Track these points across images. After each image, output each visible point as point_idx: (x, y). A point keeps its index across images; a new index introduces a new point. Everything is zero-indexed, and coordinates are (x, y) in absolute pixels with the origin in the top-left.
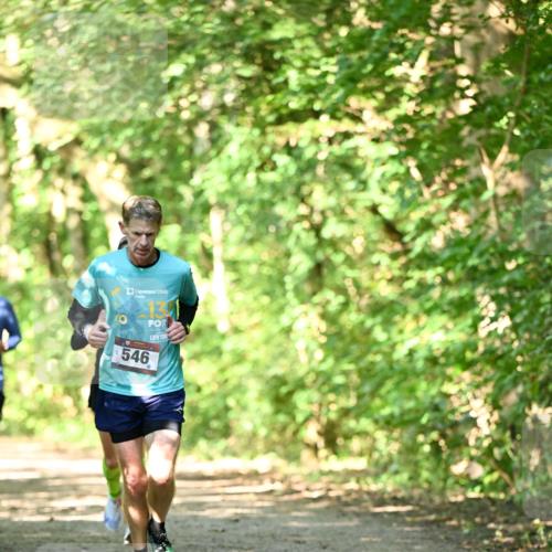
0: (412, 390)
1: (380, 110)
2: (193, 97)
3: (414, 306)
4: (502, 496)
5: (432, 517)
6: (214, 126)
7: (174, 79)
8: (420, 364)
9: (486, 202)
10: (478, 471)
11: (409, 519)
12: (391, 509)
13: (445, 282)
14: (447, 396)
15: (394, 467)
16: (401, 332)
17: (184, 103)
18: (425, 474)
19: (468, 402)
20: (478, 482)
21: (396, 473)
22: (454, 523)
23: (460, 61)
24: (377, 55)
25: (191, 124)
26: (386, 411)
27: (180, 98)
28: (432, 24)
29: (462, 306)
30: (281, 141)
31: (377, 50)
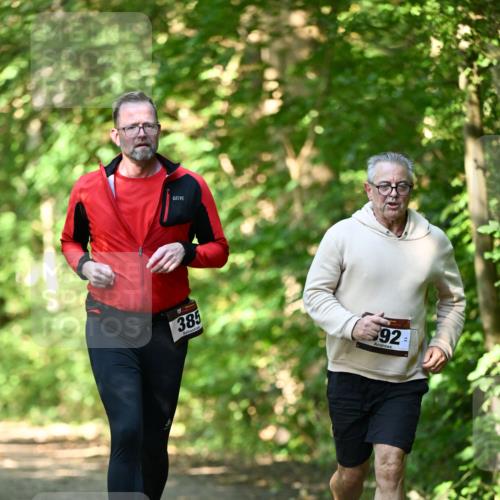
0: (224, 364)
1: (196, 109)
2: (27, 98)
3: (226, 287)
4: (306, 459)
5: (243, 478)
6: (45, 124)
7: (8, 82)
8: (231, 340)
9: (291, 193)
10: (284, 436)
11: (222, 480)
12: (206, 470)
13: (255, 266)
14: (255, 369)
15: (209, 432)
16: (214, 310)
17: (18, 103)
18: (237, 439)
19: (274, 374)
20: (284, 446)
21: (211, 438)
22: (262, 483)
23: (268, 66)
24: (191, 61)
25: (24, 123)
26: (201, 382)
27: (14, 99)
28: (242, 31)
29: (269, 288)
30: (105, 138)
31: (192, 55)
